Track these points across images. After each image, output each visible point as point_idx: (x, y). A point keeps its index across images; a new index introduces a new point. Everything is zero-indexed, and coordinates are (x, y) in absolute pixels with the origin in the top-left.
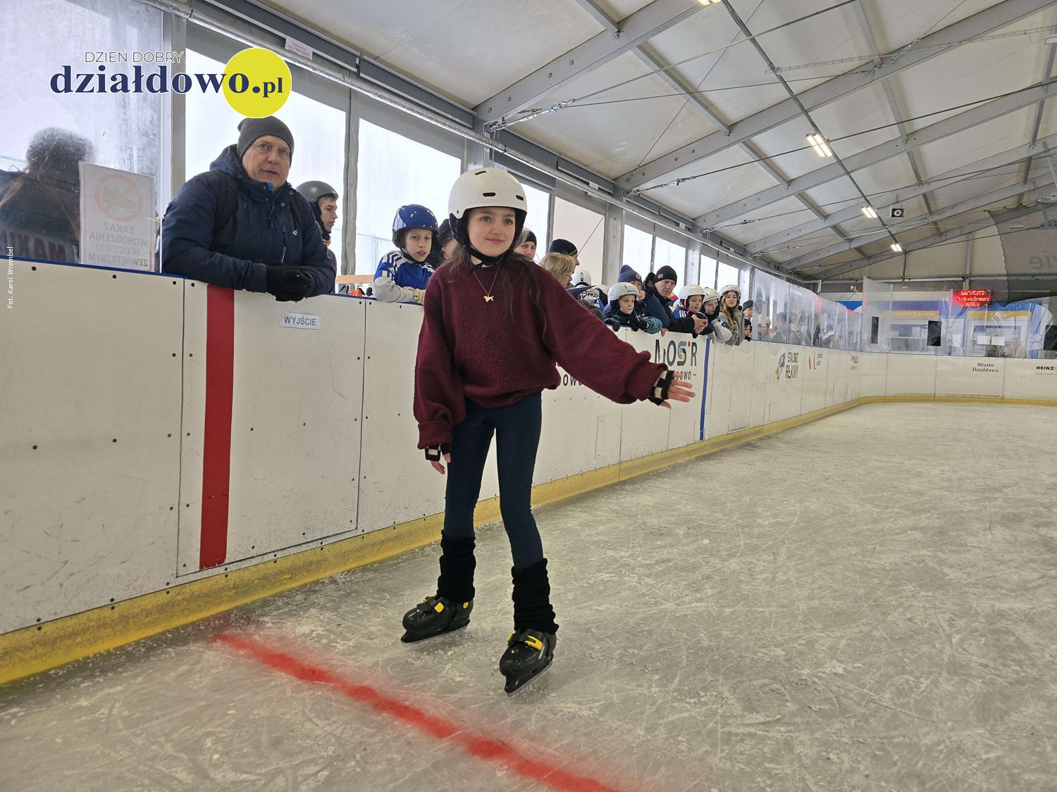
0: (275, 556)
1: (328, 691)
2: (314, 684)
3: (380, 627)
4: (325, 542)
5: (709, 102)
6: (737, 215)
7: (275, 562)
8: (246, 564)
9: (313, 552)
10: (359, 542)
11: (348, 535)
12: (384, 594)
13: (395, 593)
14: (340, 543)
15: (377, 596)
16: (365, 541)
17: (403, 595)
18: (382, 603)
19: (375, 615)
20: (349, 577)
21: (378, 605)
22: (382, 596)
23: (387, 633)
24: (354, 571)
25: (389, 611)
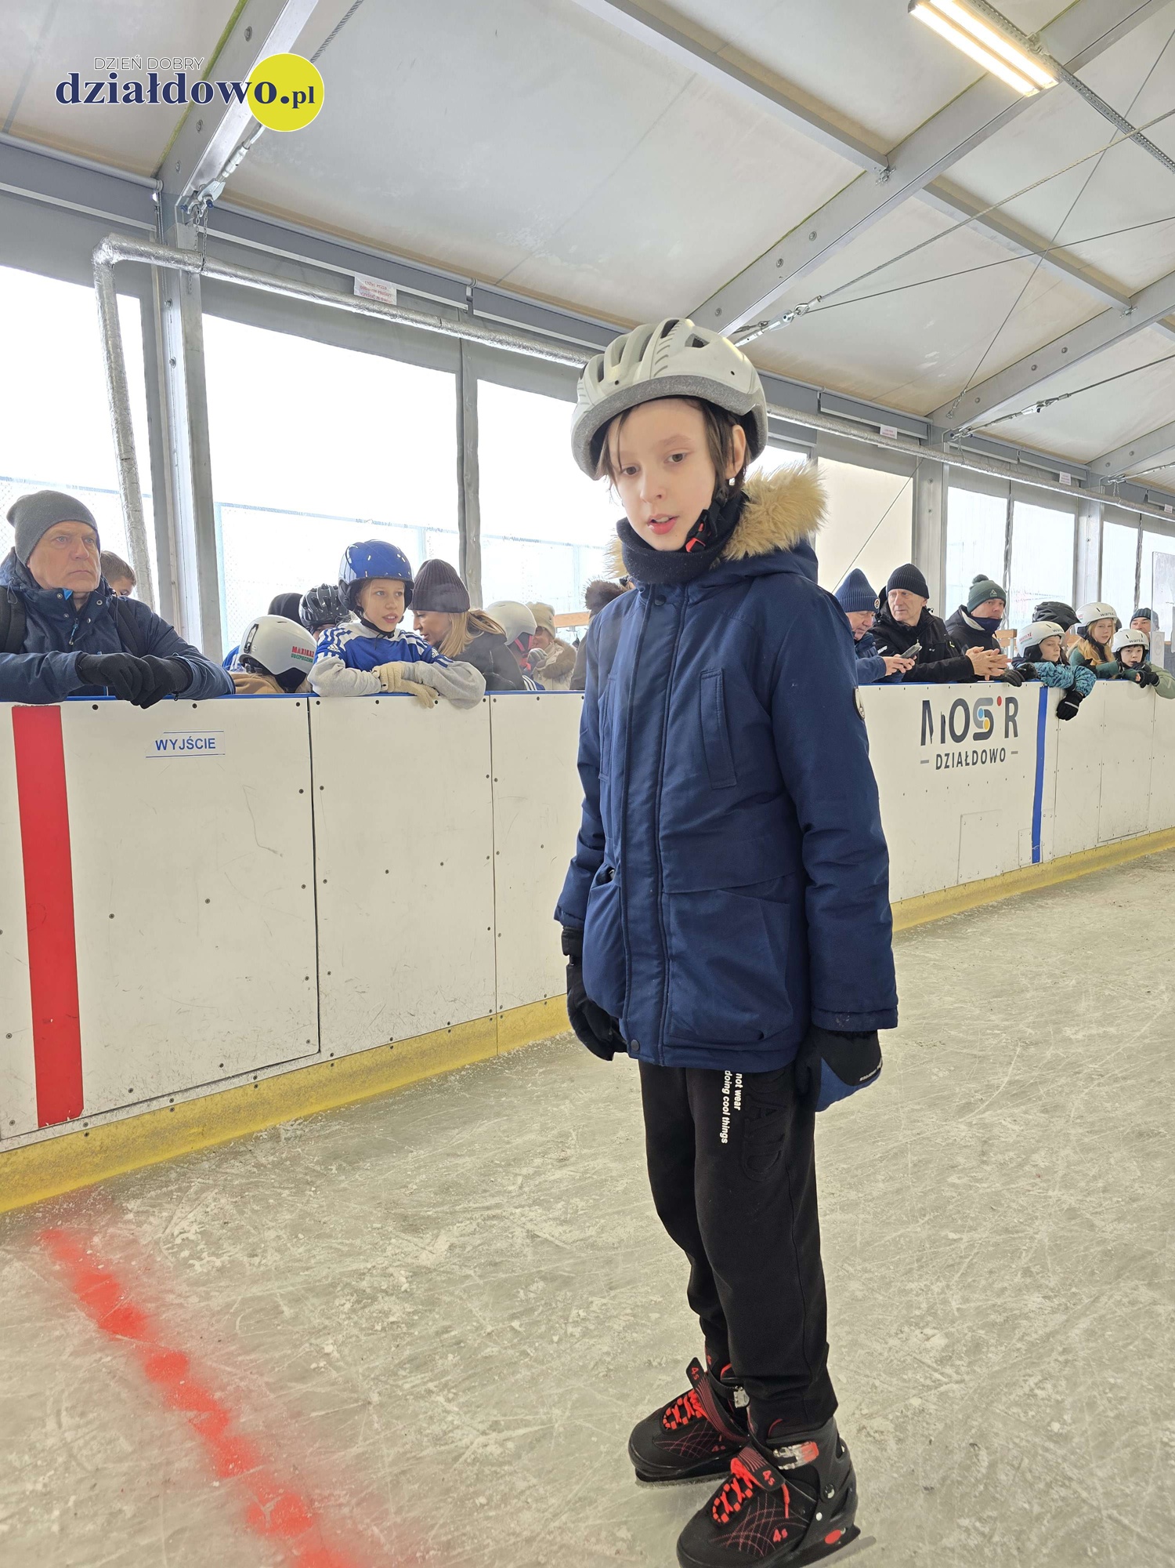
0: (172, 1101)
1: (124, 1355)
2: (112, 1340)
3: (281, 1233)
4: (261, 1075)
5: (1081, 261)
7: (172, 1110)
8: (121, 1115)
9: (241, 1091)
10: (325, 1072)
11: (302, 1063)
12: (331, 1165)
13: (350, 1163)
14: (289, 1075)
15: (319, 1169)
16: (335, 1069)
17: (359, 1168)
18: (318, 1182)
19: (292, 1206)
20: (302, 1129)
21: (308, 1187)
22: (326, 1169)
23: (285, 1245)
24: (317, 1117)
25: (317, 1198)
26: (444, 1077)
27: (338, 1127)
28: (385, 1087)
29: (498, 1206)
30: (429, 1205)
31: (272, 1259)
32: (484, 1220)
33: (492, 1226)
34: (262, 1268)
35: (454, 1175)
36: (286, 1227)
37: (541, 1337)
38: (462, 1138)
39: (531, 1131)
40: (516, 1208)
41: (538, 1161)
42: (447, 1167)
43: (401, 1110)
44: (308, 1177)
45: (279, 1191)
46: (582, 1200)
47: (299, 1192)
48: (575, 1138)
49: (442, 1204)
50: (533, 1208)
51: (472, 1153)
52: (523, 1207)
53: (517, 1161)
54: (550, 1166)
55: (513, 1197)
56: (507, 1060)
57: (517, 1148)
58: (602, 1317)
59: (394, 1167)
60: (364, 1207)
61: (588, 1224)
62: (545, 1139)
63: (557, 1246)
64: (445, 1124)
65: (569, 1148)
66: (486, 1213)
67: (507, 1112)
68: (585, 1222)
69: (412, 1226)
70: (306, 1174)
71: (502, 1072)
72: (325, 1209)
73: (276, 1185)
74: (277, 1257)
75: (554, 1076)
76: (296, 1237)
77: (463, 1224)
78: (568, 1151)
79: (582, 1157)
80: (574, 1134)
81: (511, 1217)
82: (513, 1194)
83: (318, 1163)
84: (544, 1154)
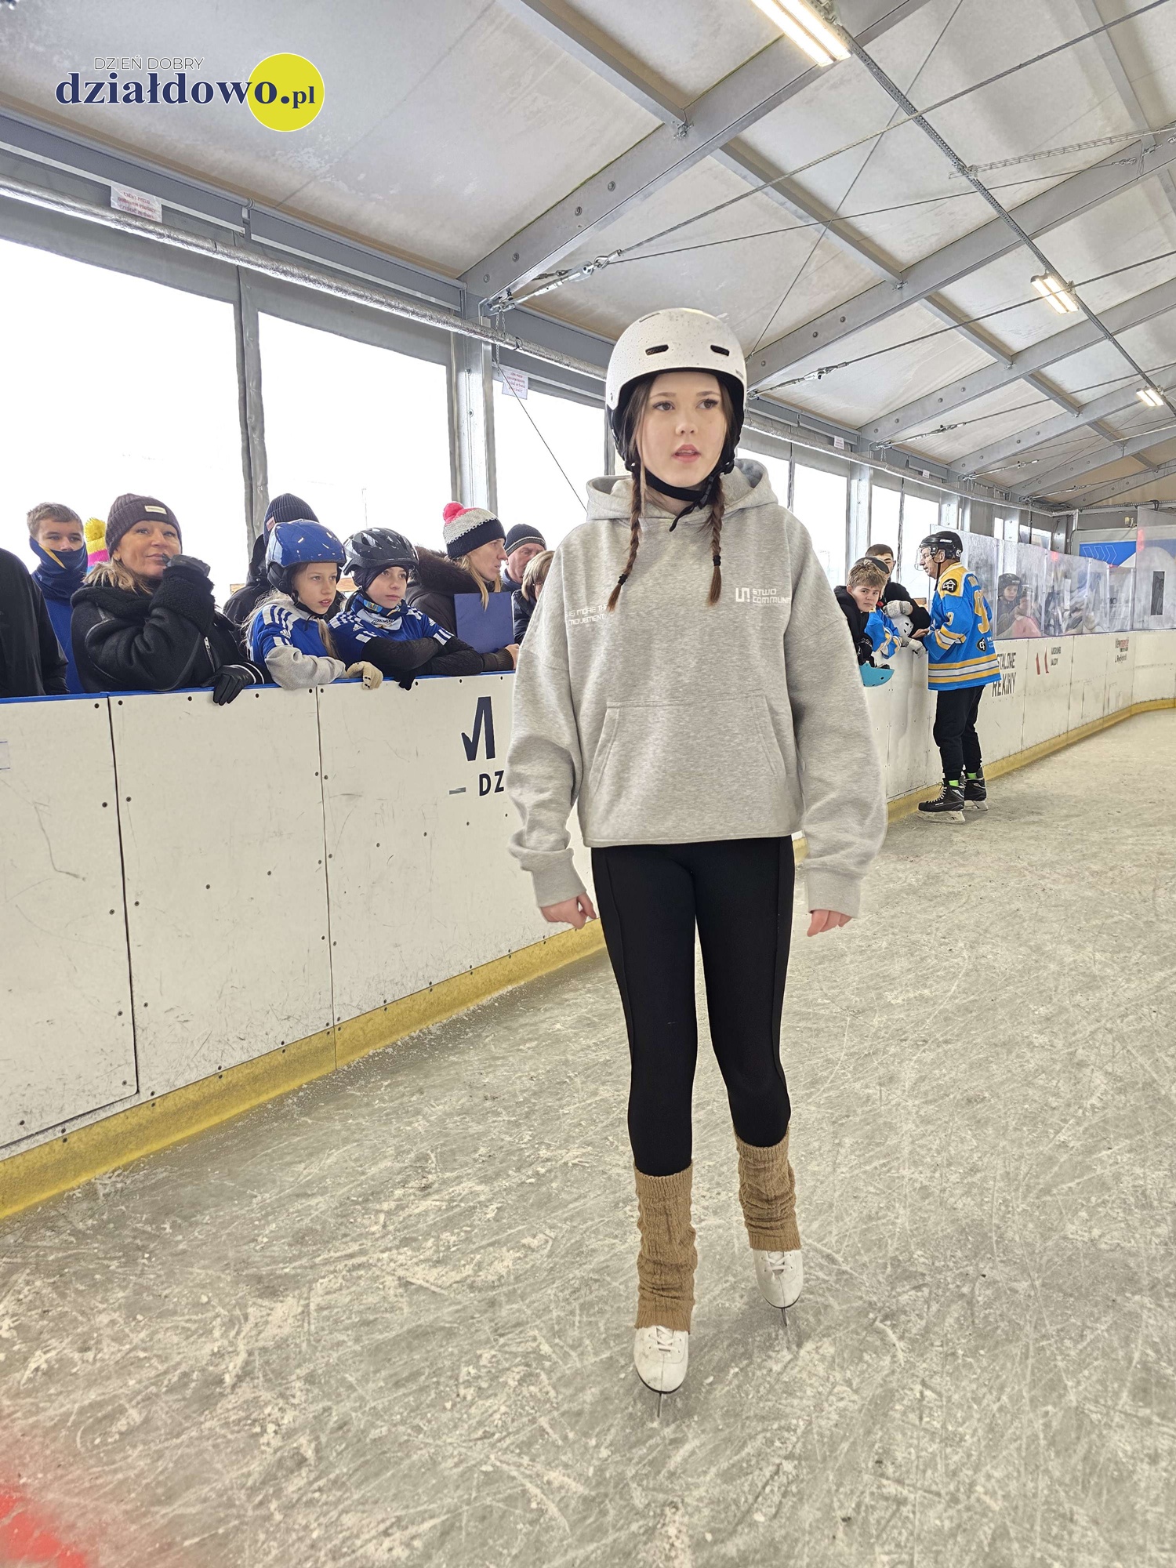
3: (115, 1316)
4: (71, 1128)
5: (860, 233)
6: (929, 418)
9: (46, 1149)
10: (145, 1113)
11: (119, 1108)
12: (164, 1223)
13: (185, 1218)
14: (104, 1123)
15: (149, 1229)
16: (158, 1109)
17: (197, 1223)
18: (152, 1246)
19: (124, 1279)
20: (122, 1181)
21: (140, 1254)
22: (159, 1228)
23: (123, 1331)
24: (138, 1165)
25: (153, 1267)
26: (280, 1101)
27: (165, 1174)
28: (215, 1120)
29: (362, 1252)
30: (284, 1261)
31: (109, 1351)
32: (349, 1271)
33: (360, 1278)
34: (98, 1365)
35: (307, 1221)
36: (120, 1307)
37: (431, 1405)
38: (310, 1174)
39: (386, 1157)
40: (383, 1252)
41: (399, 1192)
42: (298, 1211)
43: (236, 1145)
44: (138, 1241)
45: (106, 1262)
46: (453, 1234)
47: (130, 1261)
48: (434, 1159)
49: (299, 1257)
50: (402, 1250)
51: (323, 1192)
52: (390, 1249)
53: (375, 1194)
54: (412, 1197)
55: (377, 1240)
56: (348, 1074)
57: (373, 1180)
58: (493, 1371)
59: (237, 1217)
60: (210, 1272)
61: (463, 1262)
62: (402, 1165)
63: (434, 1292)
64: (288, 1159)
65: (430, 1173)
66: (350, 1262)
67: (357, 1136)
68: (459, 1260)
69: (270, 1288)
70: (135, 1238)
71: (343, 1088)
72: (164, 1278)
73: (101, 1255)
74: (115, 1347)
75: (401, 1088)
76: (135, 1319)
77: (326, 1280)
78: (430, 1176)
79: (444, 1182)
80: (433, 1156)
81: (379, 1264)
82: (378, 1235)
83: (147, 1222)
84: (404, 1184)
